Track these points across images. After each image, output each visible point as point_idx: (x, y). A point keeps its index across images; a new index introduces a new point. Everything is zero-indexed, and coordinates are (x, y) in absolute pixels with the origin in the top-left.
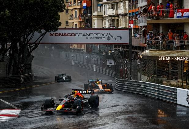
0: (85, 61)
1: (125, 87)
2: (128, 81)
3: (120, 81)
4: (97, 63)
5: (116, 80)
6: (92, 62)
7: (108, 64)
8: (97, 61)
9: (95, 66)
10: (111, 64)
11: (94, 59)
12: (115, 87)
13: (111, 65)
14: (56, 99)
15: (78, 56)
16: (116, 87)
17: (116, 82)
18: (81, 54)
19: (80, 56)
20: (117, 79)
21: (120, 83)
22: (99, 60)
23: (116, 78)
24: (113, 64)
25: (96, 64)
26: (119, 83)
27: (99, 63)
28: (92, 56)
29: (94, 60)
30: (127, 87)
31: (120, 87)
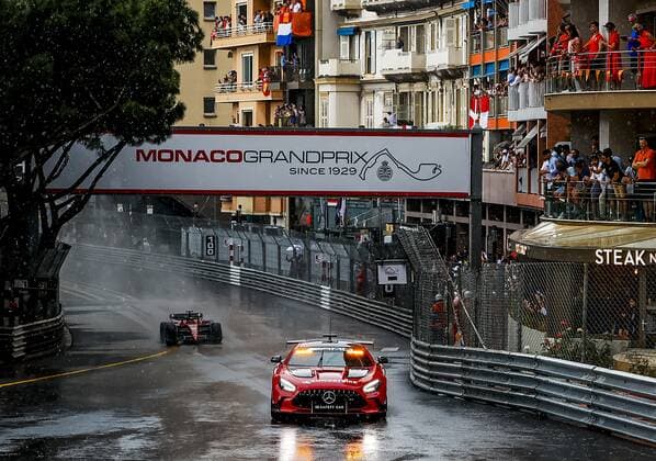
0: (286, 267)
1: (451, 379)
2: (465, 352)
3: (432, 350)
4: (335, 277)
5: (417, 346)
6: (313, 273)
7: (383, 279)
8: (335, 266)
9: (326, 290)
10: (395, 278)
11: (321, 258)
12: (412, 377)
13: (394, 285)
14: (160, 425)
15: (256, 247)
16: (416, 377)
17: (416, 354)
18: (268, 239)
19: (264, 244)
20: (418, 341)
21: (429, 359)
22: (345, 262)
23: (414, 339)
24: (402, 280)
25: (330, 281)
26: (426, 362)
27: (345, 277)
28: (314, 246)
29: (324, 263)
30: (461, 378)
31: (431, 376)
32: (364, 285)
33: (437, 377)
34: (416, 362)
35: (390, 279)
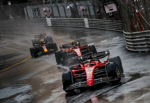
1: (143, 45)
2: (145, 33)
3: (132, 35)
4: (88, 14)
5: (126, 35)
6: (79, 14)
7: (107, 11)
8: (88, 10)
9: (86, 20)
10: (112, 10)
11: (82, 8)
12: (127, 48)
13: (112, 12)
14: (31, 88)
15: (55, 9)
16: (128, 47)
17: (126, 38)
18: (59, 5)
19: (58, 7)
20: (126, 33)
21: (132, 38)
22: (91, 8)
23: (124, 32)
24: (115, 9)
25: (87, 17)
26: (131, 40)
27: (92, 13)
28: (77, 4)
29: (83, 10)
30: (146, 44)
31: (134, 45)
32: (100, 15)
33: (136, 45)
34: (127, 41)
35: (110, 10)
